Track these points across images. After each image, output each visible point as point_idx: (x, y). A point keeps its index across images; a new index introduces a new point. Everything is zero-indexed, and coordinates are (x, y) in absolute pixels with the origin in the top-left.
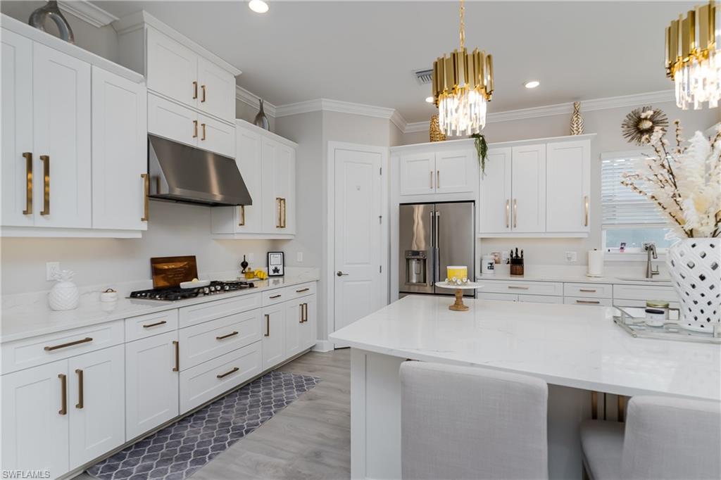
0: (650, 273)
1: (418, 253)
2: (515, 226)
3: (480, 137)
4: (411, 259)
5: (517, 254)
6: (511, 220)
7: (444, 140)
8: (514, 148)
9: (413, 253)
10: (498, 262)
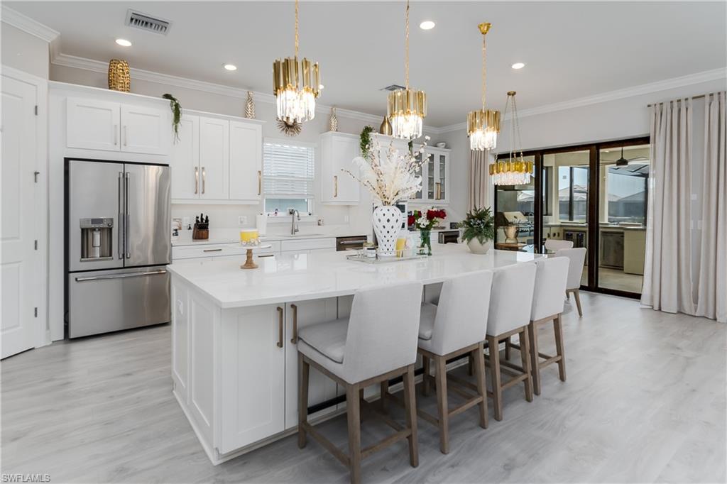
0: (294, 231)
1: (101, 221)
2: (203, 193)
3: (174, 100)
4: (87, 229)
5: (202, 219)
6: (199, 187)
7: (129, 91)
8: (202, 118)
9: (94, 221)
10: (180, 229)
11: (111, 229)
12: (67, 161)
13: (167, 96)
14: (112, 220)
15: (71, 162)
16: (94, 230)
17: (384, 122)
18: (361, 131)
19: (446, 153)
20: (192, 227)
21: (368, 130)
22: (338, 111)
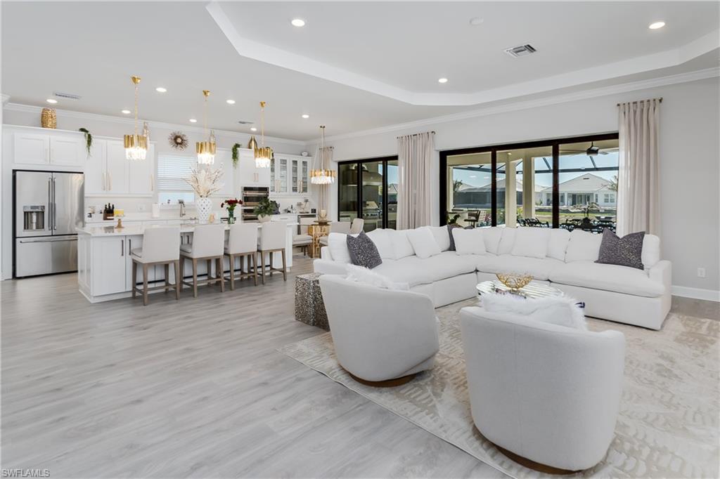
0: (182, 215)
1: (37, 207)
2: (110, 189)
3: (87, 132)
4: (28, 212)
5: (109, 207)
6: (107, 186)
7: (55, 128)
8: (108, 141)
9: (32, 207)
10: (94, 213)
11: (43, 212)
12: (14, 171)
13: (82, 130)
14: (44, 207)
15: (17, 172)
16: (32, 212)
17: (251, 140)
18: (233, 146)
19: (308, 160)
20: (103, 212)
21: (237, 146)
22: (217, 132)
